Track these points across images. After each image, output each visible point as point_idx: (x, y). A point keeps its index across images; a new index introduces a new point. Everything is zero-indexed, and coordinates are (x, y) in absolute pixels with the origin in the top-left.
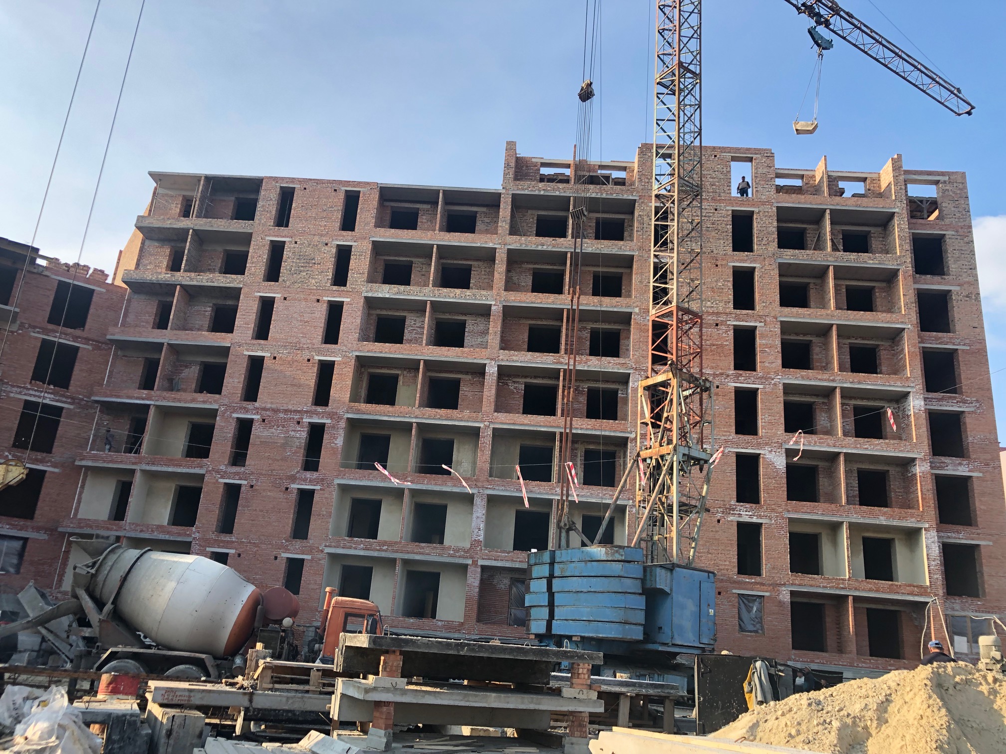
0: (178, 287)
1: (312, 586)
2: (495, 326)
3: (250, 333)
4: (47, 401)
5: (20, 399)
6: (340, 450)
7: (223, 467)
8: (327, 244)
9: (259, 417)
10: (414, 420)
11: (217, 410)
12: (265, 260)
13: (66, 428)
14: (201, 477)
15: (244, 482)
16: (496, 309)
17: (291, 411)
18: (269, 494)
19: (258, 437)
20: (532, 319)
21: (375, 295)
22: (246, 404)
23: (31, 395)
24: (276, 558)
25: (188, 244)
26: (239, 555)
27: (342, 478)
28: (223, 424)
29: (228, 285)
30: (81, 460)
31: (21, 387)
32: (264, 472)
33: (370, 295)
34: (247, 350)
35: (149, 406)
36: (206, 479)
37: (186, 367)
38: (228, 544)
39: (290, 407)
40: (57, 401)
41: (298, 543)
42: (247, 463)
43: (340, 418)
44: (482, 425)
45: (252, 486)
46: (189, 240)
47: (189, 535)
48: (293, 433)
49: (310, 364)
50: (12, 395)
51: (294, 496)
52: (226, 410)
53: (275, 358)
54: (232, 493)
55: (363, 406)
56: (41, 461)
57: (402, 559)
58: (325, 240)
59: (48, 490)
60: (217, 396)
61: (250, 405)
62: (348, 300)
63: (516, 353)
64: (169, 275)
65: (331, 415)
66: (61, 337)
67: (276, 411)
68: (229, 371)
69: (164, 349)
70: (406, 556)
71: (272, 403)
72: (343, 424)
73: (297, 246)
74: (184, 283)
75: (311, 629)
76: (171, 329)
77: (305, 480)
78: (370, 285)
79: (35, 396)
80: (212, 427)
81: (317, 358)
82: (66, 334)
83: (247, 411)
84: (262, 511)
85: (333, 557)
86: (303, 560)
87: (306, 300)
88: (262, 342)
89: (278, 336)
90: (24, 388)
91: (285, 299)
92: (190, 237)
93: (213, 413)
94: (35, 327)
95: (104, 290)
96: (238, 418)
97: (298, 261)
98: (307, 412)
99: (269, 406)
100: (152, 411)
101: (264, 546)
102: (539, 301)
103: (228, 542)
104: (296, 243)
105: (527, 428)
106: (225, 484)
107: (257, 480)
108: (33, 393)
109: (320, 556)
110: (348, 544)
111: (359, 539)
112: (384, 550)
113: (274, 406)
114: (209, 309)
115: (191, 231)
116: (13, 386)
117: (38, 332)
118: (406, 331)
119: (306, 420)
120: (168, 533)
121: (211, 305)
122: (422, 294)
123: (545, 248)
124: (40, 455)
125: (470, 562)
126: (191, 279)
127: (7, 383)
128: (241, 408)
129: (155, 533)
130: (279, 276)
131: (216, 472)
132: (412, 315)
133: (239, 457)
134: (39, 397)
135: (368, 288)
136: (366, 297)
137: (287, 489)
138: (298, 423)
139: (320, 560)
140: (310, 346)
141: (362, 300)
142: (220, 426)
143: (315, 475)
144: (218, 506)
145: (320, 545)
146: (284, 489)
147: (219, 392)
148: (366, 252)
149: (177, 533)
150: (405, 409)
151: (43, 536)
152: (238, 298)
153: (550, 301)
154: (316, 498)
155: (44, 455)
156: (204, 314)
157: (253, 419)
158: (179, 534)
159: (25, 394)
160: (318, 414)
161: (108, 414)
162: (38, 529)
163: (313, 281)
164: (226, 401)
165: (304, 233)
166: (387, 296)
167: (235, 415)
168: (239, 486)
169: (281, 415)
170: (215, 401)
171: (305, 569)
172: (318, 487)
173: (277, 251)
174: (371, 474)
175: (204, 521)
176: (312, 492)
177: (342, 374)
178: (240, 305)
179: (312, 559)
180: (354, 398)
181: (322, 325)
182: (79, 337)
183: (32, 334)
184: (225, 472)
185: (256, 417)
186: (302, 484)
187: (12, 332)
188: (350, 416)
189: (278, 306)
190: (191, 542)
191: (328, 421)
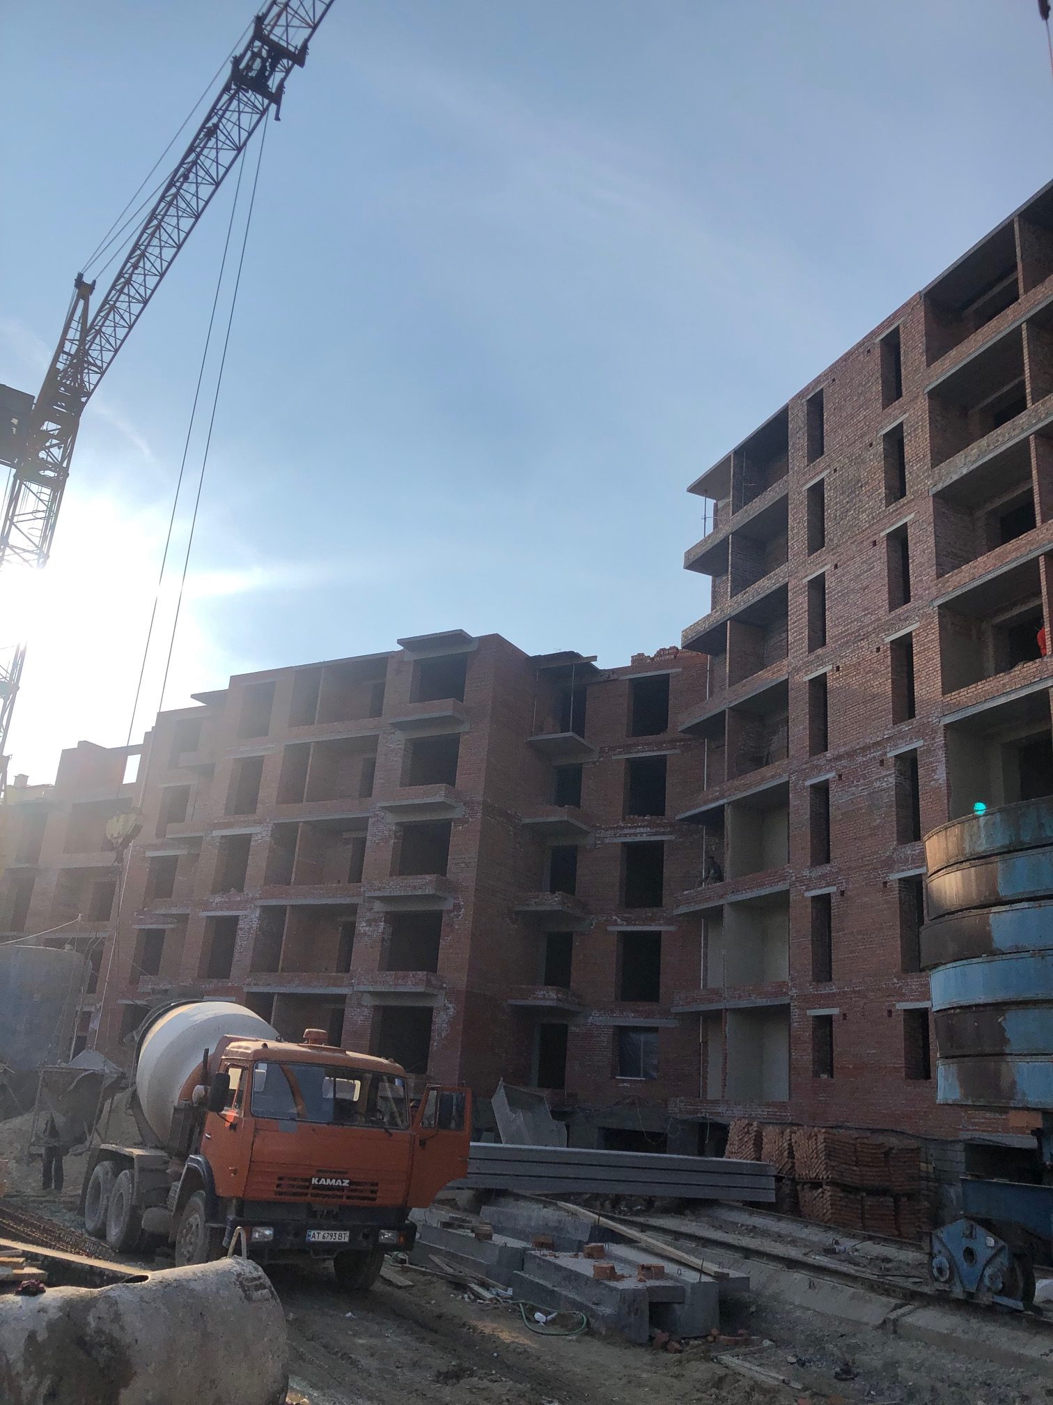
0: (728, 622)
3: (805, 645)
4: (645, 838)
5: (615, 843)
6: (944, 789)
7: (806, 872)
9: (834, 774)
10: (1050, 683)
11: (788, 782)
12: (806, 524)
13: (672, 868)
15: (832, 889)
18: (864, 900)
19: (838, 807)
22: (817, 759)
23: (625, 835)
25: (730, 555)
26: (845, 1017)
28: (799, 802)
29: (774, 588)
30: (677, 907)
31: (614, 828)
32: (853, 865)
33: (940, 487)
34: (806, 673)
35: (725, 806)
36: (791, 895)
37: (775, 733)
41: (913, 982)
43: (935, 730)
46: (730, 551)
47: (784, 993)
48: (878, 784)
49: (881, 655)
50: (607, 841)
51: (896, 894)
52: (798, 780)
53: (838, 669)
55: (964, 693)
56: (651, 920)
58: (867, 440)
60: (785, 760)
61: (821, 759)
62: (912, 515)
64: (719, 613)
65: (922, 731)
66: (645, 751)
67: (852, 755)
68: (791, 717)
69: (727, 719)
71: (845, 744)
72: (940, 740)
73: (837, 475)
74: (732, 614)
76: (729, 686)
77: (905, 861)
78: (937, 469)
79: (631, 835)
81: (888, 640)
82: (649, 744)
83: (820, 770)
84: (860, 932)
86: (926, 1011)
87: (860, 552)
88: (820, 651)
89: (835, 631)
90: (617, 828)
91: (837, 567)
92: (730, 545)
93: (784, 790)
94: (612, 749)
95: (680, 670)
96: (811, 786)
97: (842, 497)
98: (889, 739)
99: (842, 751)
100: (730, 811)
101: (872, 995)
103: (829, 995)
104: (835, 471)
108: (629, 831)
115: (731, 536)
116: (606, 830)
117: (620, 753)
119: (891, 754)
120: (766, 995)
122: (1017, 432)
124: (649, 912)
126: (739, 604)
127: (600, 828)
128: (812, 769)
129: (753, 999)
130: (824, 537)
131: (801, 881)
134: (635, 835)
135: (936, 478)
136: (934, 496)
137: (885, 884)
140: (876, 625)
141: (931, 503)
142: (793, 806)
143: (916, 847)
144: (809, 937)
146: (881, 886)
148: (922, 419)
149: (773, 993)
151: (672, 1023)
152: (786, 598)
154: (926, 889)
155: (655, 910)
157: (828, 780)
159: (620, 836)
160: (903, 736)
162: (663, 1013)
163: (864, 516)
164: (795, 765)
165: (842, 449)
167: (808, 783)
168: (829, 896)
170: (785, 770)
171: (932, 1028)
172: (925, 869)
175: (798, 967)
176: (918, 880)
177: (924, 650)
178: (789, 607)
181: (886, 580)
182: (664, 742)
183: (614, 758)
184: (810, 879)
185: (830, 776)
186: (903, 871)
187: (594, 763)
188: (948, 720)
189: (830, 583)
190: (789, 1004)
191: (921, 743)
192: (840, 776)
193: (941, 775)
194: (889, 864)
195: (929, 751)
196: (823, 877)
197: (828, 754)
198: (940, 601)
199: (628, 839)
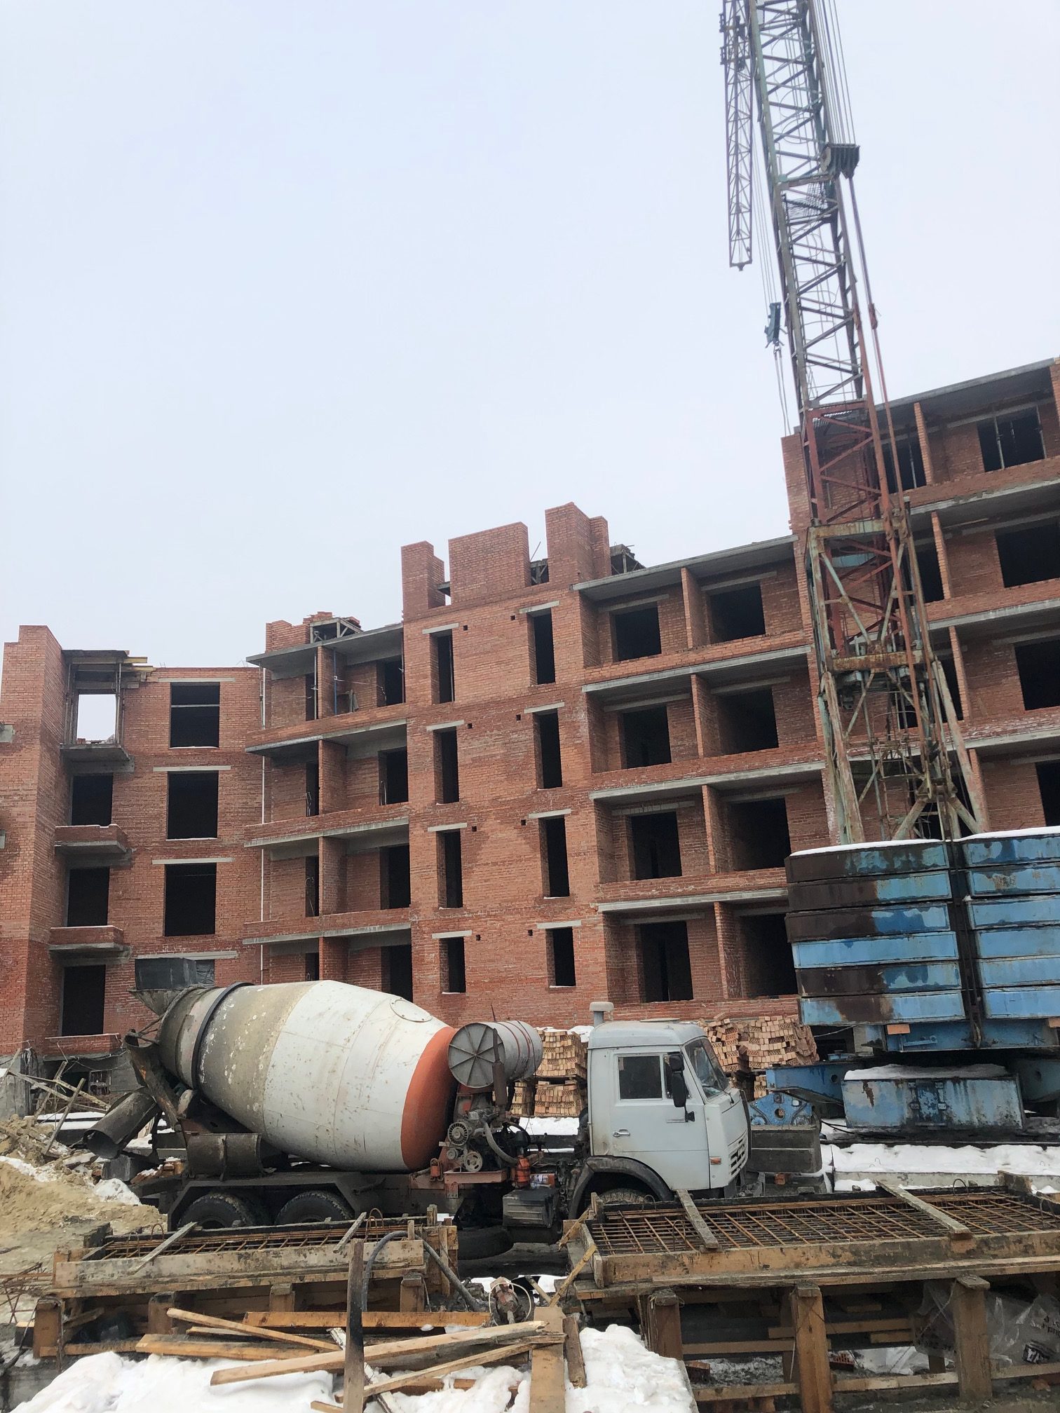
1: (591, 969)
5: (163, 773)
6: (587, 746)
7: (429, 810)
13: (228, 799)
15: (461, 825)
17: (504, 703)
18: (500, 835)
19: (467, 753)
24: (531, 933)
26: (479, 937)
27: (600, 789)
28: (417, 745)
30: (250, 839)
32: (486, 805)
37: (360, 674)
38: (460, 924)
39: (502, 696)
40: (206, 764)
42: (461, 795)
44: (807, 651)
45: (475, 829)
47: (405, 920)
48: (514, 736)
53: (466, 628)
56: (203, 851)
57: (724, 903)
59: (224, 891)
61: (446, 707)
68: (408, 666)
71: (476, 696)
72: (582, 705)
79: (180, 764)
81: (525, 611)
83: (446, 718)
84: (495, 864)
85: (612, 917)
96: (434, 731)
100: (322, 750)
101: (509, 918)
103: (459, 920)
106: (439, 833)
107: (480, 818)
108: (178, 760)
109: (594, 918)
110: (632, 894)
111: (648, 883)
112: (688, 894)
113: (479, 701)
120: (378, 922)
137: (524, 822)
138: (519, 717)
139: (595, 925)
144: (435, 868)
145: (591, 901)
146: (520, 823)
149: (387, 920)
151: (232, 954)
154: (568, 825)
155: (209, 839)
158: (390, 921)
159: (169, 765)
162: (223, 946)
169: (493, 712)
175: (420, 895)
177: (564, 626)
179: (583, 927)
180: (591, 661)
184: (435, 816)
185: (459, 723)
186: (543, 811)
188: (591, 688)
190: (410, 930)
191: (562, 704)
192: (470, 726)
193: (584, 732)
194: (528, 804)
195: (570, 712)
196: (451, 814)
197: (455, 704)
198: (580, 587)
199: (176, 769)
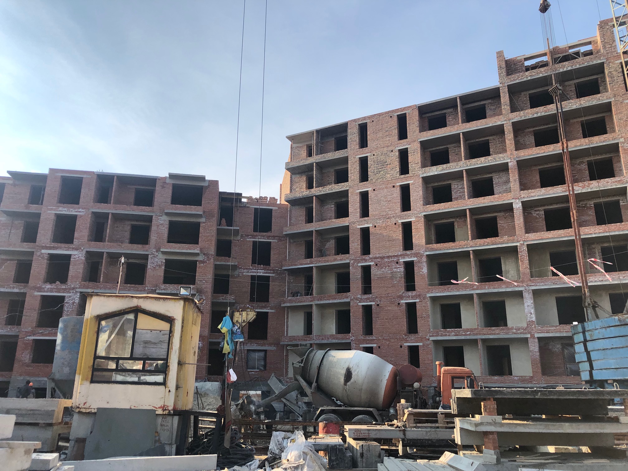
0: (314, 197)
1: (426, 362)
2: (514, 176)
3: (358, 215)
4: (261, 274)
5: (248, 275)
6: (426, 275)
7: (359, 296)
8: (392, 151)
9: (373, 263)
10: (470, 249)
11: (349, 263)
12: (358, 170)
13: (273, 287)
14: (348, 304)
15: (373, 303)
16: (512, 164)
17: (391, 257)
18: (389, 308)
19: (375, 275)
20: (540, 165)
21: (428, 175)
22: (364, 257)
23: (253, 272)
24: (401, 347)
25: (314, 172)
26: (379, 347)
27: (431, 293)
28: (354, 271)
29: (340, 190)
30: (284, 303)
31: (248, 269)
32: (383, 296)
33: (425, 175)
34: (358, 225)
35: (312, 267)
36: (351, 304)
37: (328, 241)
38: (371, 341)
39: (390, 254)
40: (266, 273)
41: (413, 337)
42: (372, 291)
43: (422, 256)
44: (518, 244)
45: (378, 305)
46: (314, 169)
47: (349, 339)
48: (395, 270)
49: (397, 226)
50: (244, 274)
51: (404, 307)
52: (354, 263)
53: (375, 226)
54: (368, 310)
55: (435, 246)
56: (265, 307)
57: (481, 339)
58: (390, 149)
59: (271, 323)
60: (348, 255)
61: (366, 257)
62: (412, 182)
63: (533, 191)
64: (308, 192)
65: (416, 255)
66: (261, 238)
67: (383, 258)
68: (351, 239)
69: (314, 234)
70: (484, 337)
71: (379, 254)
72: (424, 259)
73: (375, 157)
74: (316, 194)
75: (431, 388)
76: (315, 222)
77: (409, 297)
78: (424, 169)
79: (255, 272)
80: (348, 274)
81: (400, 221)
82: (264, 236)
83: (366, 261)
84: (387, 319)
85: (436, 342)
86: (418, 346)
87: (386, 188)
88: (366, 218)
89: (374, 213)
90: (249, 269)
91: (374, 190)
92: (314, 167)
93: (347, 265)
94: (248, 235)
95: (277, 208)
96: (361, 266)
97: (377, 166)
98: (401, 255)
99: (378, 255)
100: (314, 271)
101: (393, 341)
102: (543, 151)
103: (371, 340)
104: (374, 155)
105: (552, 240)
106: (363, 305)
107: (380, 301)
108: (254, 271)
109: (428, 342)
110: (444, 333)
111: (450, 330)
112: (467, 335)
113: (381, 255)
114: (333, 206)
115: (314, 164)
116: (244, 269)
117: (250, 238)
118: (453, 192)
119: (402, 260)
120: (337, 339)
121: (334, 203)
122: (458, 167)
123: (539, 115)
124: (263, 304)
125: (529, 336)
126: (320, 191)
127: (241, 268)
128: (362, 260)
129: (330, 340)
130: (368, 178)
131: (356, 299)
132: (454, 181)
133: (367, 289)
134: (257, 272)
135: (423, 172)
136: (422, 177)
137: (399, 304)
138: (397, 263)
139: (428, 345)
140: (394, 215)
141: (421, 180)
142: (352, 272)
143: (414, 293)
144: (361, 319)
145: (427, 335)
146: (397, 304)
147: (348, 252)
148: (417, 150)
149: (341, 338)
150: (462, 243)
151: (273, 348)
152: (347, 196)
153: (551, 149)
154: (418, 307)
155: (266, 303)
156: (331, 210)
157: (370, 265)
158: (343, 339)
159: (250, 272)
160: (408, 255)
161: (292, 276)
162: (270, 344)
163: (389, 175)
164: (353, 257)
165: (377, 148)
166: (436, 173)
167: (360, 265)
168: (371, 306)
169: (386, 260)
170: (347, 258)
171: (421, 352)
172: (417, 300)
173: (364, 162)
174: (449, 287)
175: (355, 329)
176: (415, 303)
177: (417, 228)
178: (349, 199)
179: (424, 345)
180: (428, 242)
181: (399, 201)
182: (270, 236)
183: (248, 239)
184: (361, 299)
185: (372, 263)
186: (407, 300)
187: (238, 240)
188: (428, 253)
189: (371, 195)
190: (350, 342)
191: (415, 259)
192: (377, 265)
193: (425, 270)
194: (401, 297)
195: (419, 262)
196: (368, 299)
197: (371, 256)
198: (425, 214)
199: (254, 274)
